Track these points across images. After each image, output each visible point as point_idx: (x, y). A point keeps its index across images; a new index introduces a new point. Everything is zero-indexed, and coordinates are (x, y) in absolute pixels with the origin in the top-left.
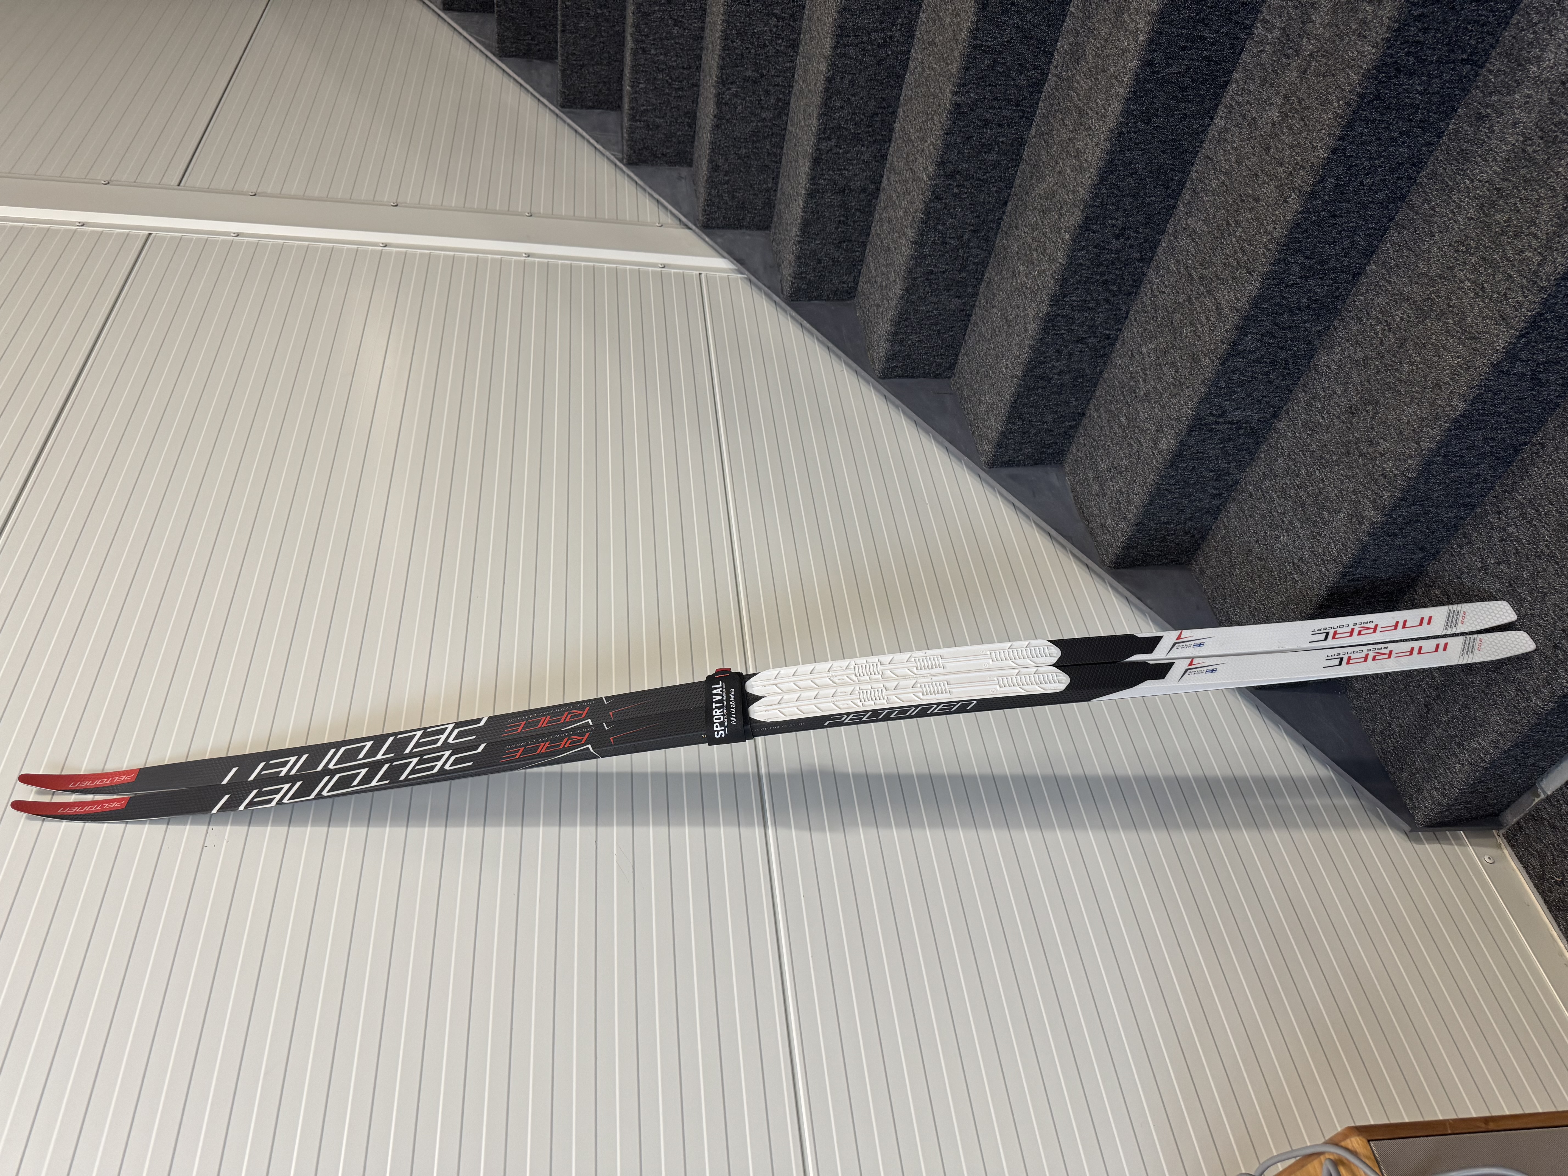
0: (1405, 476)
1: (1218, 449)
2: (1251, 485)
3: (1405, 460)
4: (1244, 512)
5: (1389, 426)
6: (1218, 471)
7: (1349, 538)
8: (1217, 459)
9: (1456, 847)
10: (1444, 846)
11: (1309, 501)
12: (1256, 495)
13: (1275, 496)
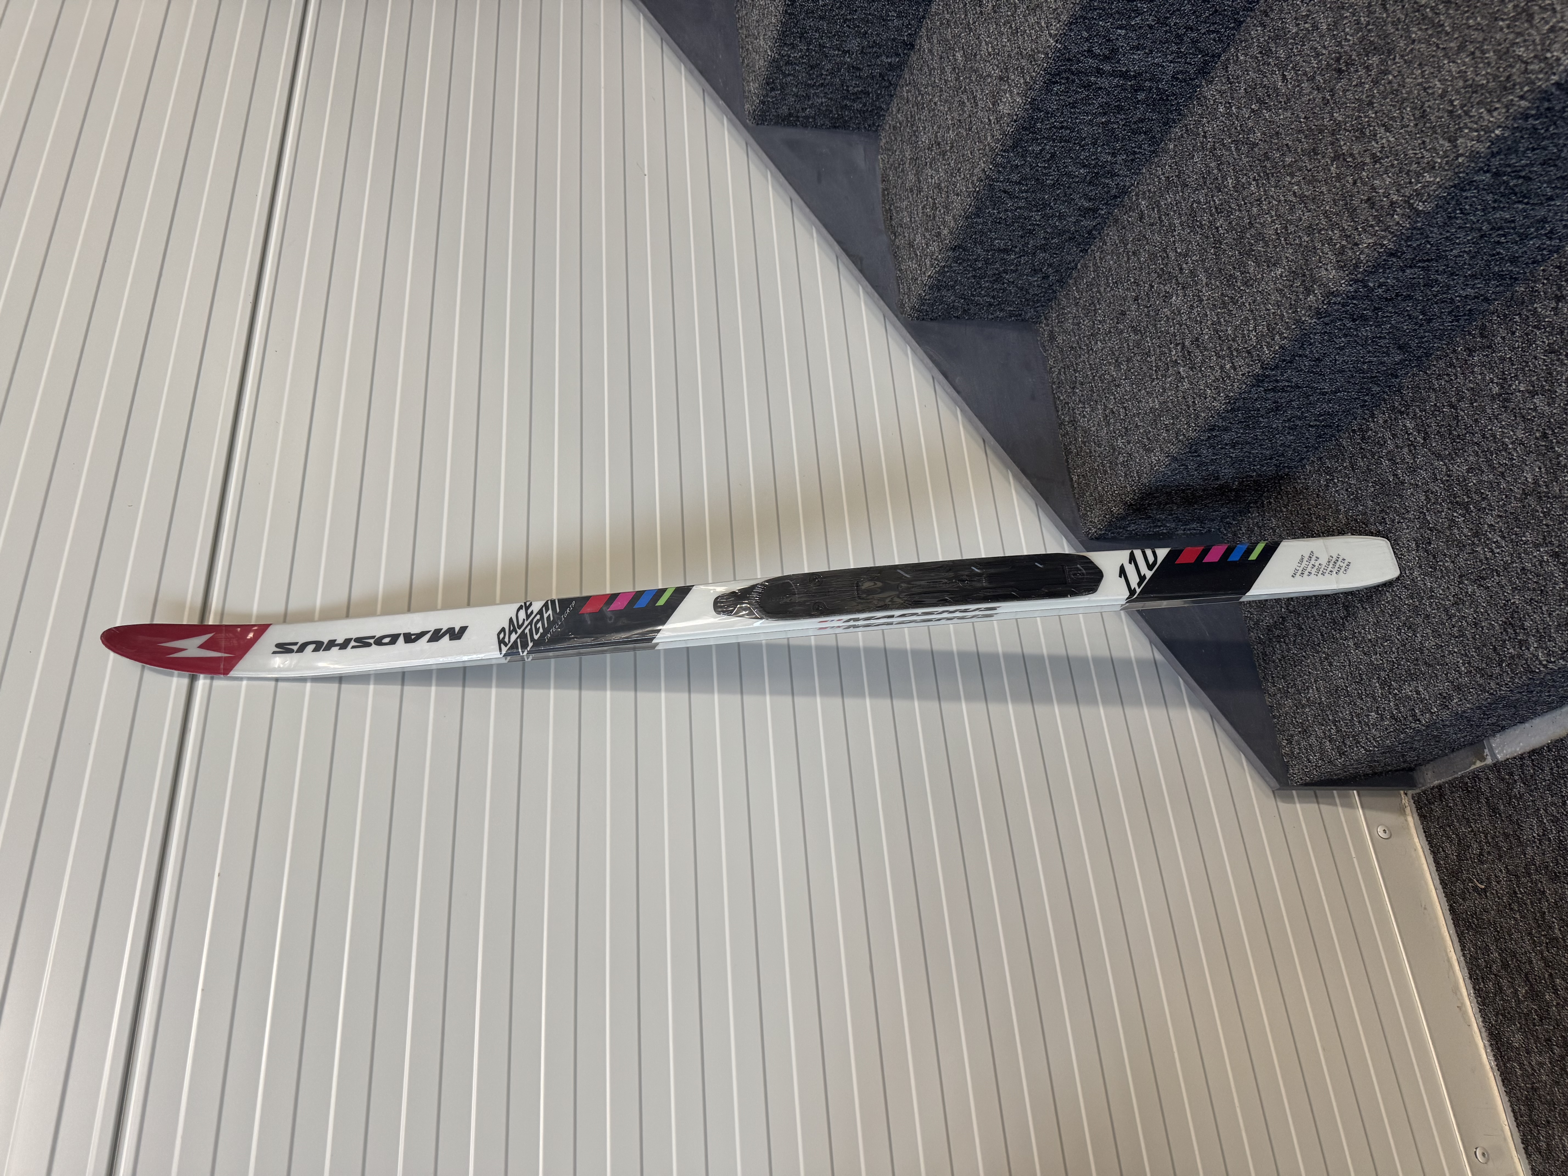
0: (1411, 206)
1: (1098, 125)
2: (1144, 199)
3: (1418, 175)
4: (1126, 245)
5: (1405, 100)
6: (1094, 167)
7: (1282, 316)
8: (1094, 144)
9: (1340, 809)
10: (1322, 806)
11: (1229, 238)
12: (1150, 216)
13: (1177, 222)
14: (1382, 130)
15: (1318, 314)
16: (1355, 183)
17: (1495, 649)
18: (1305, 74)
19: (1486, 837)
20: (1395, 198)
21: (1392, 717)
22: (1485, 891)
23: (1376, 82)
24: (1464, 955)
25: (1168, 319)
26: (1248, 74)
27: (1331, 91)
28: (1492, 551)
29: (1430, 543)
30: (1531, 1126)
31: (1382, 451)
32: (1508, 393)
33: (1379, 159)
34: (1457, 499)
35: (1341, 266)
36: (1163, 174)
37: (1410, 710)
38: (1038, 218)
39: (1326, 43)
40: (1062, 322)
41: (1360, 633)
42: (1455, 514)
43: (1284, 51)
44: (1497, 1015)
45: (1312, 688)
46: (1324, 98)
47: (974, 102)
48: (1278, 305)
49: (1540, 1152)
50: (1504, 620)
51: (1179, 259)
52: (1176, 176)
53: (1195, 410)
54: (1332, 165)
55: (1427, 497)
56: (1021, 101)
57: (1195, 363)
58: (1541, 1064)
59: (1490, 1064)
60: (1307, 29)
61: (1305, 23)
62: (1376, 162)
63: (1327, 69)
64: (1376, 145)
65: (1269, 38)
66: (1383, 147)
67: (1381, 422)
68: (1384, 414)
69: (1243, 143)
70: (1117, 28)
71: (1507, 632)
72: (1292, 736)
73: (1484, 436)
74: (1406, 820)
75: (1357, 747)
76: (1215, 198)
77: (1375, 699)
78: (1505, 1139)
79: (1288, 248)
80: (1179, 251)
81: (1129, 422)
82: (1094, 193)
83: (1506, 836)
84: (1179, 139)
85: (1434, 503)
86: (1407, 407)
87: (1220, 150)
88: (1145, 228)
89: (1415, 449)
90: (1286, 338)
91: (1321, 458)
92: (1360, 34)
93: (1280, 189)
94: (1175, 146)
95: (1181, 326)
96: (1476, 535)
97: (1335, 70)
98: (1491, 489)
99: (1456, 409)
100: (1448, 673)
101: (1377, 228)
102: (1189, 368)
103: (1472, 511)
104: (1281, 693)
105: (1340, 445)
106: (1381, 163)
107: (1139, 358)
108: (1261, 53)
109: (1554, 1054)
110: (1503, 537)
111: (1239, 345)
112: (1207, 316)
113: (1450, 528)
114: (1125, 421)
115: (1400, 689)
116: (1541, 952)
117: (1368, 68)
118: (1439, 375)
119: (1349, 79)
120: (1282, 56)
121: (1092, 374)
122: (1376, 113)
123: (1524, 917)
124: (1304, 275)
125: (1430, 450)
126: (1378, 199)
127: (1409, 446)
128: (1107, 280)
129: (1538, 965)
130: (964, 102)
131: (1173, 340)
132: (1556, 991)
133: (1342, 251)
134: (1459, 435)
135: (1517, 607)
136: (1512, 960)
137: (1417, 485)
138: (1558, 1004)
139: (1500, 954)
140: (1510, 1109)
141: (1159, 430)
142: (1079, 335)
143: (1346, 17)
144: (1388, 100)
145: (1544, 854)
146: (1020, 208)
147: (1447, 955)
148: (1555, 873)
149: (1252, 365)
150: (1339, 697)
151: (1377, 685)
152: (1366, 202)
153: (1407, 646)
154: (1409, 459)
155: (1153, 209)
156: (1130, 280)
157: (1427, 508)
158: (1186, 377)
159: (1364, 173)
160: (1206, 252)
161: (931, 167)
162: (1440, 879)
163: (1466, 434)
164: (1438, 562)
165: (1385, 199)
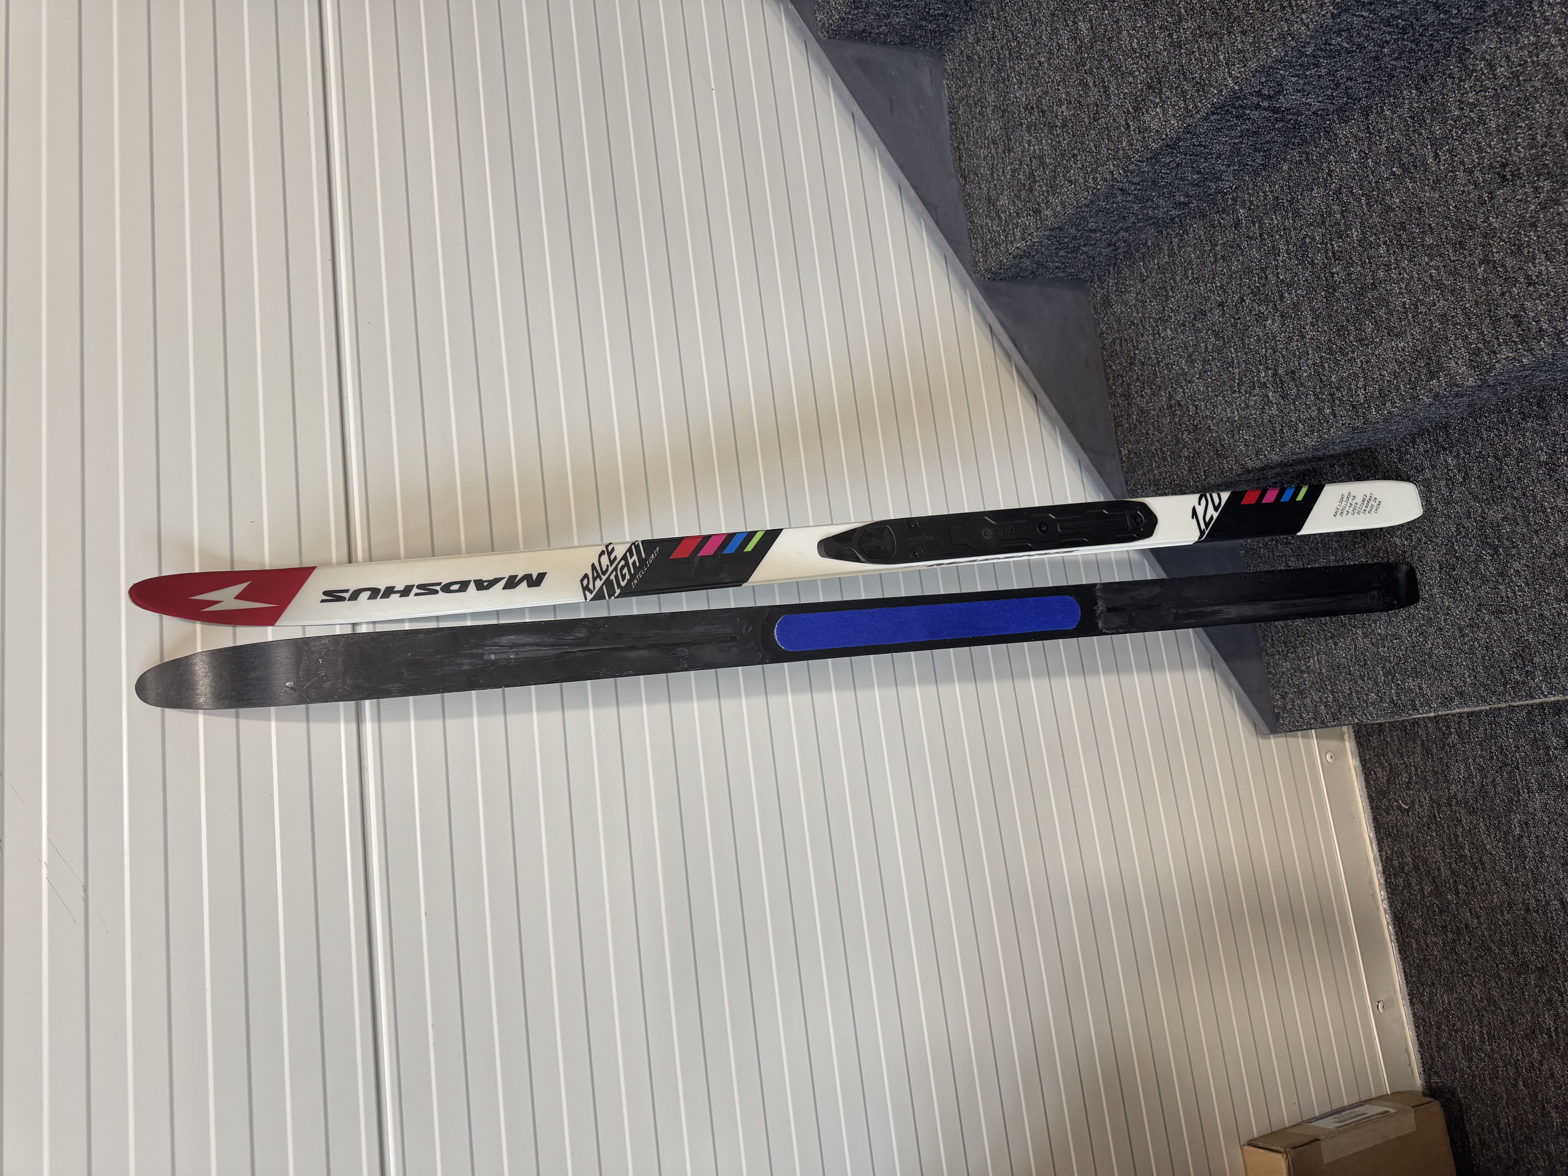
1: (1230, 144)
2: (1243, 207)
4: (1213, 246)
6: (1207, 174)
7: (1398, 388)
8: (1218, 157)
11: (1346, 289)
12: (1248, 228)
13: (1283, 248)
14: (1543, 256)
15: (1437, 395)
16: (1503, 294)
17: (1502, 672)
18: (1462, 163)
19: (1416, 770)
20: (1545, 326)
21: (1392, 701)
22: (1408, 810)
23: (1544, 207)
24: (1381, 855)
25: (1259, 340)
26: (1393, 133)
27: (1490, 193)
28: (1514, 593)
29: (1454, 570)
30: (1418, 985)
31: (1418, 477)
32: (1555, 464)
33: (1535, 283)
34: (1488, 540)
35: (1472, 365)
36: (1272, 192)
37: (1410, 700)
38: (1136, 208)
39: (1492, 143)
40: (1122, 292)
41: (1371, 626)
42: (1484, 552)
43: (1440, 129)
44: (1402, 904)
45: (1313, 659)
46: (1480, 197)
47: (1105, 92)
48: (1396, 375)
49: (1422, 1004)
50: (1515, 651)
51: (1280, 286)
52: (1287, 201)
53: (1282, 438)
54: (1480, 267)
55: (1458, 530)
56: (1176, 124)
57: (1288, 394)
58: (1435, 944)
59: (1390, 937)
60: (1471, 118)
61: (1471, 112)
62: (1530, 284)
63: (1490, 169)
64: (1532, 268)
65: (1425, 107)
66: (1540, 273)
67: (1422, 450)
68: (1426, 444)
69: (1376, 201)
70: (1293, 76)
71: (1516, 661)
72: (1286, 693)
73: (1524, 494)
74: (1345, 745)
75: (1352, 717)
76: (1333, 243)
77: (1376, 683)
78: (1395, 992)
79: (1415, 327)
80: (1281, 277)
81: (1200, 421)
82: (1193, 192)
83: (1435, 773)
84: (1296, 163)
85: (1464, 537)
86: (1452, 445)
87: (1347, 196)
88: (1241, 238)
89: (1453, 484)
90: (1397, 407)
91: (1352, 464)
92: (1534, 151)
93: (1415, 265)
94: (1290, 169)
95: (1275, 352)
96: (1501, 574)
97: (1498, 174)
98: (1524, 541)
99: (1501, 462)
100: (1453, 680)
101: (1520, 346)
102: (1280, 396)
103: (1501, 554)
104: (1280, 655)
105: (1376, 458)
106: (1535, 287)
107: (1218, 364)
108: (1412, 117)
109: (1447, 937)
110: (1527, 584)
111: (1343, 396)
112: (1308, 354)
113: (1476, 562)
114: (1195, 419)
115: (1404, 683)
116: (1450, 864)
117: (1536, 189)
118: (1489, 427)
119: (1513, 191)
120: (1438, 132)
121: (1157, 359)
122: (1539, 237)
123: (1440, 836)
124: (1430, 359)
125: (1467, 489)
126: (1525, 319)
127: (1446, 479)
128: (1185, 271)
129: (1445, 872)
130: (1087, 85)
131: (1263, 361)
132: (1457, 894)
133: (1477, 352)
134: (1499, 487)
135: (1530, 644)
136: (1423, 865)
137: (1449, 517)
138: (1457, 903)
139: (1412, 859)
140: (1402, 970)
141: (1236, 442)
142: (1144, 314)
143: (1521, 127)
144: (1555, 231)
145: (1466, 793)
146: (1126, 201)
147: (1366, 853)
148: (1473, 808)
149: (1355, 419)
150: (1340, 673)
151: (1381, 672)
152: (1512, 317)
153: (1417, 648)
154: (1444, 491)
155: (1254, 223)
156: (1215, 283)
157: (1456, 539)
158: (1275, 403)
159: (1514, 289)
160: (1316, 291)
161: (1029, 131)
162: (1368, 795)
163: (1507, 487)
164: (1459, 587)
165: (1533, 323)
